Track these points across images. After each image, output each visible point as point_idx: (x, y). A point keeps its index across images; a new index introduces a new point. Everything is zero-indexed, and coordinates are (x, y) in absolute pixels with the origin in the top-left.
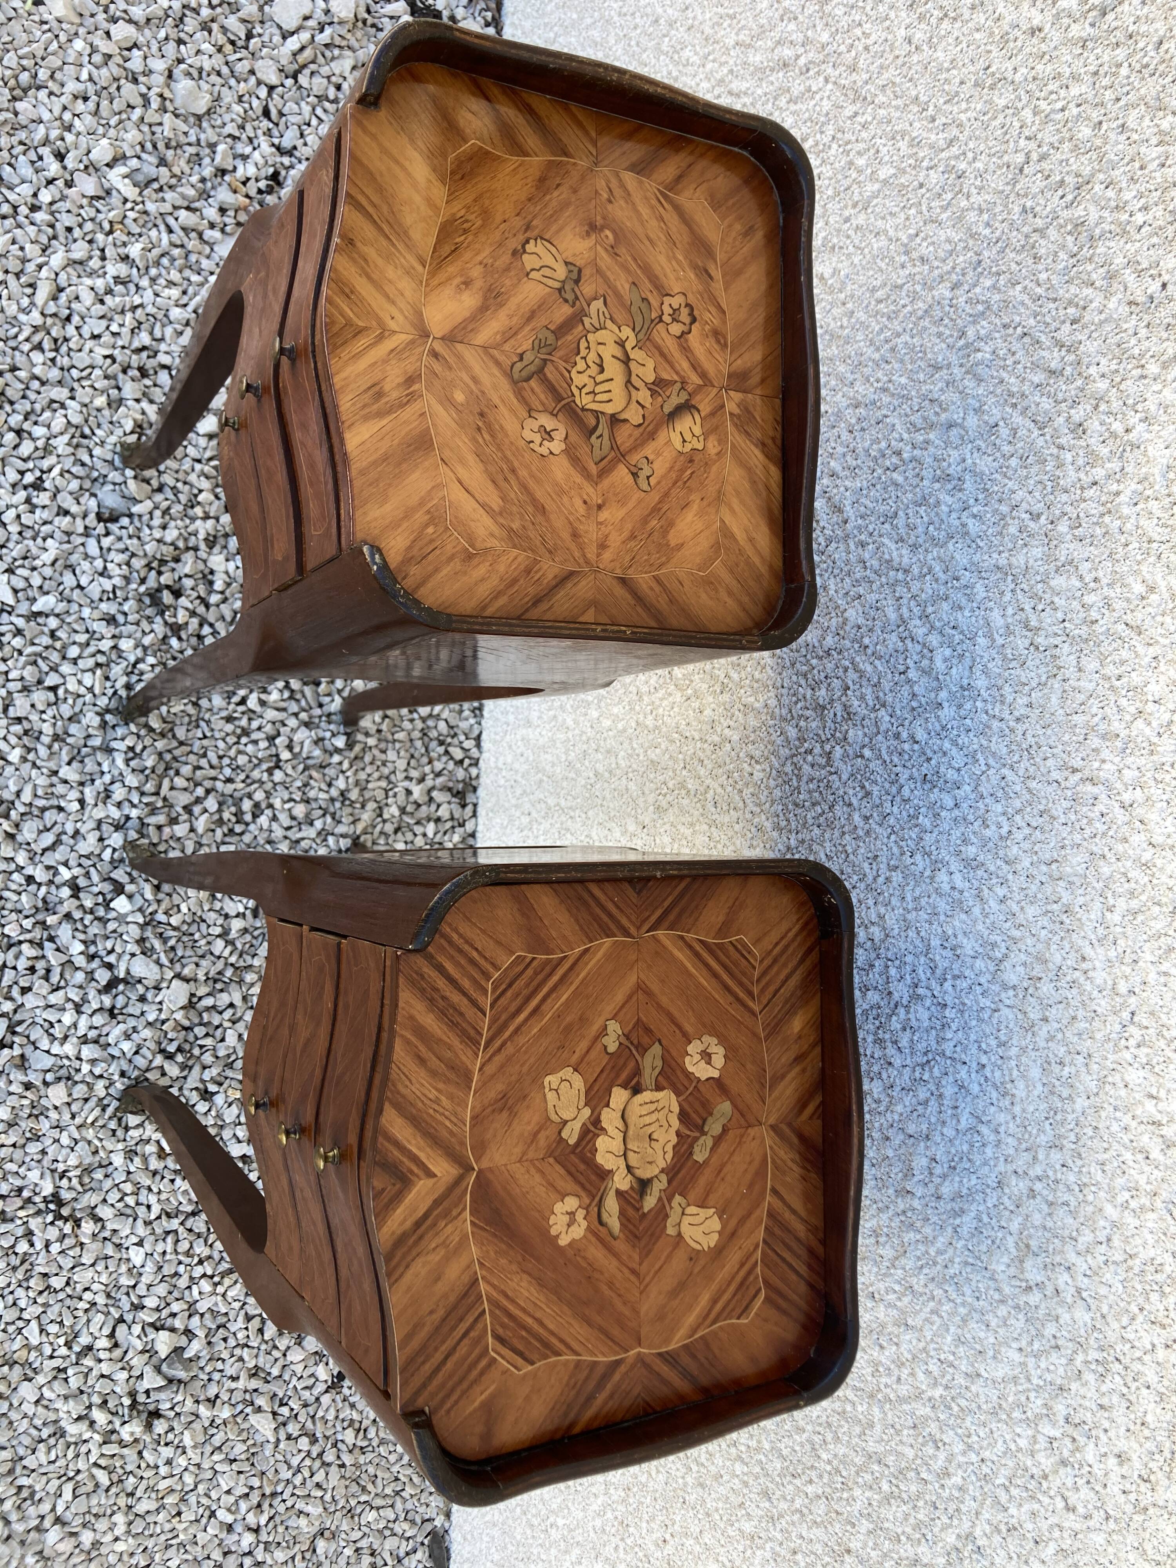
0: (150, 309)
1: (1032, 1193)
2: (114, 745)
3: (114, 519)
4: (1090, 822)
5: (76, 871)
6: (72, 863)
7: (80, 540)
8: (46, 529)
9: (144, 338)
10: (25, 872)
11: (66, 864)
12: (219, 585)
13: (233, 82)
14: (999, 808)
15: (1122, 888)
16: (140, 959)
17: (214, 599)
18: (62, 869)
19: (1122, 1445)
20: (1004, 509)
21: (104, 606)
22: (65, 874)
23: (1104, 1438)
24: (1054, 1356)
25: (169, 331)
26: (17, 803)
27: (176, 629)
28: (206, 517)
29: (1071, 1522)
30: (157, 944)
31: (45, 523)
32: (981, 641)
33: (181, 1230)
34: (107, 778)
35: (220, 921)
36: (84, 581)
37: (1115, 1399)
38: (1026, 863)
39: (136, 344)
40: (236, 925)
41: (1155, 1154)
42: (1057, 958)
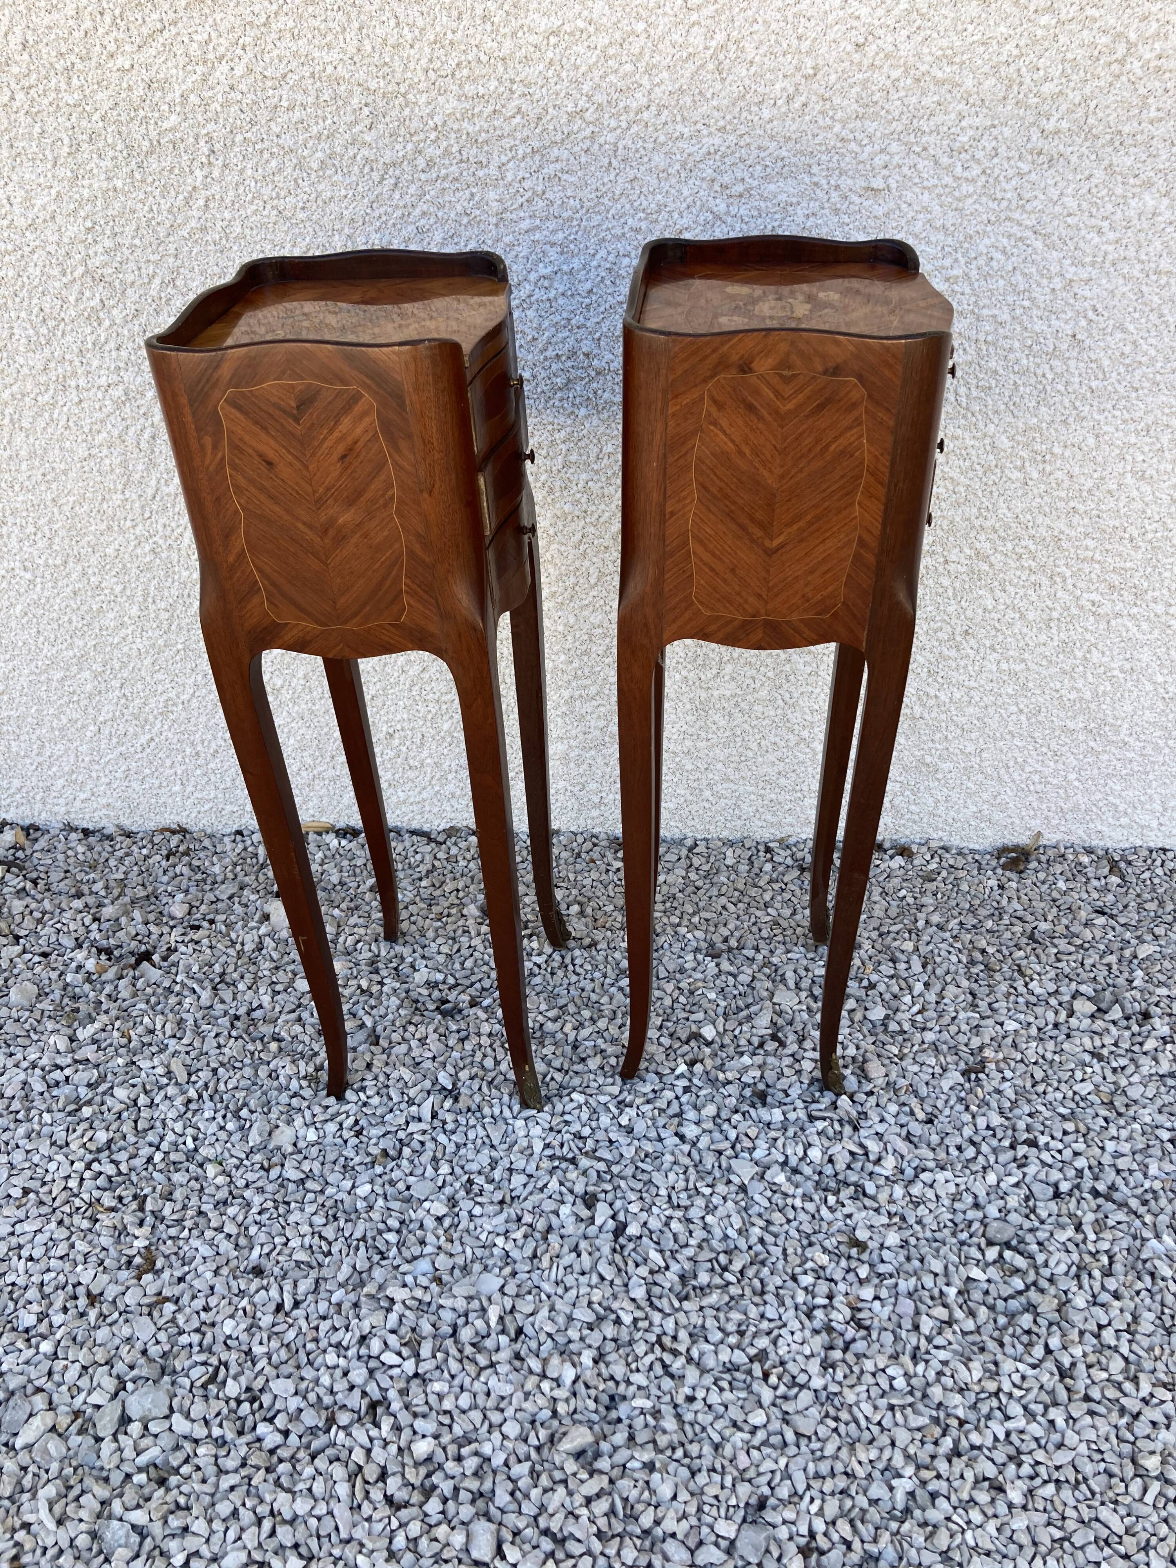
0: (199, 1015)
1: (837, 187)
2: (571, 1039)
3: (378, 1037)
4: (637, 151)
5: (680, 1060)
6: (672, 1065)
7: (393, 1057)
8: (382, 1078)
9: (225, 1021)
10: (680, 1094)
11: (673, 1070)
12: (440, 977)
13: (16, 971)
14: (630, 221)
15: (670, 128)
16: (757, 1022)
17: (451, 981)
18: (678, 1072)
19: (953, 116)
20: (465, 220)
21: (451, 1043)
22: (682, 1068)
23: (953, 130)
24: (920, 166)
25: (219, 1007)
26: (620, 1098)
27: (473, 1004)
28: (381, 983)
29: (1002, 150)
30: (744, 1013)
31: (376, 1078)
32: (537, 236)
33: (988, 1000)
34: (600, 1041)
35: (723, 978)
36: (430, 1055)
37: (931, 123)
38: (659, 197)
39: (228, 1024)
40: (726, 966)
41: (803, 99)
42: (710, 171)
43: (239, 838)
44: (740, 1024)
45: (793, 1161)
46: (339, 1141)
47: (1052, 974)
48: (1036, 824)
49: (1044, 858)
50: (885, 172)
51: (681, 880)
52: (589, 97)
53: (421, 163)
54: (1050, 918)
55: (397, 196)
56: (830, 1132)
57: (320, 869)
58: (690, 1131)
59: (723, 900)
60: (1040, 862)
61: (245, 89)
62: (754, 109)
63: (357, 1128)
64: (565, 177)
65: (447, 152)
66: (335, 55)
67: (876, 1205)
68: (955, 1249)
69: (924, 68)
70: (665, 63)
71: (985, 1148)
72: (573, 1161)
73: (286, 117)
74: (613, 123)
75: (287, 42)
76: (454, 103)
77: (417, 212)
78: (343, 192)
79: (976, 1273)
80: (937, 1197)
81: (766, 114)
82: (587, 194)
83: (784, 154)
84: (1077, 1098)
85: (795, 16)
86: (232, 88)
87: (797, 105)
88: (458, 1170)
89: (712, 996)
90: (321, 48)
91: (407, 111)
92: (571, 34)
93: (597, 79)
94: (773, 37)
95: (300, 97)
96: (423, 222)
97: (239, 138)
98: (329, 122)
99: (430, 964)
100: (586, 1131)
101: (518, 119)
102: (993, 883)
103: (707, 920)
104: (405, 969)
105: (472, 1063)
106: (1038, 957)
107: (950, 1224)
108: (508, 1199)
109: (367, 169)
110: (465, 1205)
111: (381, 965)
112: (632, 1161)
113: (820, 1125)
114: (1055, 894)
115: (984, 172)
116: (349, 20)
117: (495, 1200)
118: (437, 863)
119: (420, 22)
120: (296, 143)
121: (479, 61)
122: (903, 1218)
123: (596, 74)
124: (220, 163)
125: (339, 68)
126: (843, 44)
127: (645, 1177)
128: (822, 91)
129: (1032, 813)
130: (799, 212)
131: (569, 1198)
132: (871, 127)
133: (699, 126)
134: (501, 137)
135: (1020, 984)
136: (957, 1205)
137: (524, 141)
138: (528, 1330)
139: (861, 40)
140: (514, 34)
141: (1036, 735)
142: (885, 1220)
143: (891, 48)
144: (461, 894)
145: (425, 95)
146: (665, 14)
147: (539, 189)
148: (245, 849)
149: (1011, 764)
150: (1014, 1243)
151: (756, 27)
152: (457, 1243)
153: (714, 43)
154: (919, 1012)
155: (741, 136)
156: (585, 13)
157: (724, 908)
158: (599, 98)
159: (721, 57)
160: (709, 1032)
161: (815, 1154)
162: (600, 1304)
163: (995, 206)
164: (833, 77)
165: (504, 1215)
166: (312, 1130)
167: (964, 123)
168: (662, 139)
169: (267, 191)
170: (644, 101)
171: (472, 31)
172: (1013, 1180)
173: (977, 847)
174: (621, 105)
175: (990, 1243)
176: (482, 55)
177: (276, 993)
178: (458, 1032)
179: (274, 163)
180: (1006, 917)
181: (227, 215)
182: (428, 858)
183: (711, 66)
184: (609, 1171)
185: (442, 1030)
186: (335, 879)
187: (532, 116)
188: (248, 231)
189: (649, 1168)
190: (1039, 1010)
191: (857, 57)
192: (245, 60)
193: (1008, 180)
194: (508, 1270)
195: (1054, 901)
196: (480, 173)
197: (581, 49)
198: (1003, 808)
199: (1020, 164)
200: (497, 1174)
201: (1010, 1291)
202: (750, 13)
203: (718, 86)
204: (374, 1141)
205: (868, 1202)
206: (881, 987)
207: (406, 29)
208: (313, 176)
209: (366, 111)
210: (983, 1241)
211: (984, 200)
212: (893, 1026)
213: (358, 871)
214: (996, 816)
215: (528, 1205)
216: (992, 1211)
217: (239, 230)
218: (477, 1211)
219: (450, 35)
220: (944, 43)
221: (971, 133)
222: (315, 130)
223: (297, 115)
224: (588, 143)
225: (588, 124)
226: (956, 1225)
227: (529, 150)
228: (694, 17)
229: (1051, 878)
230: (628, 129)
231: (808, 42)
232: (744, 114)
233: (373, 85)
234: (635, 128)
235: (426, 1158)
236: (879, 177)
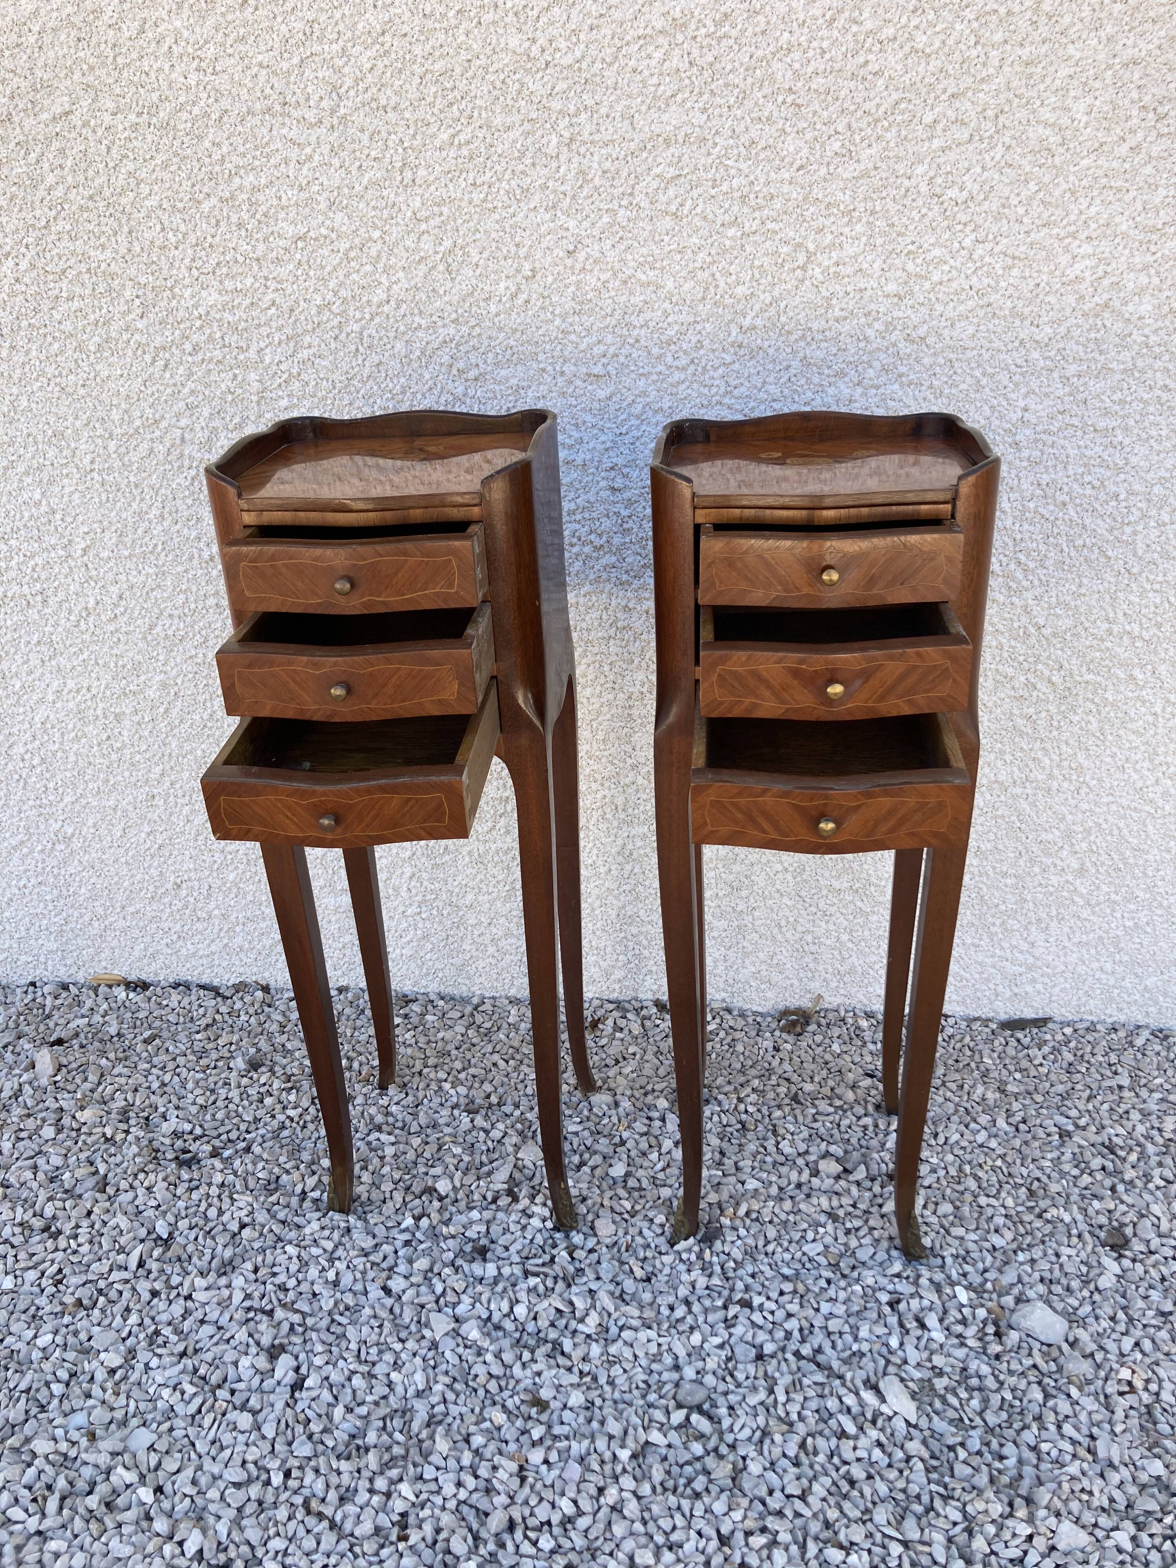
1: (562, 373)
3: (106, 1185)
4: (381, 339)
5: (408, 1214)
6: (400, 1218)
7: (116, 1205)
8: (98, 1226)
10: (398, 1248)
11: (399, 1224)
12: (188, 1127)
15: (409, 320)
16: (496, 1177)
17: (198, 1131)
18: (403, 1226)
19: (659, 313)
20: (230, 397)
21: (179, 1192)
22: (409, 1222)
27: (215, 1154)
28: (127, 1132)
31: (92, 1226)
35: (475, 1133)
36: (154, 1203)
40: (479, 1121)
41: (524, 296)
42: (447, 358)
43: (31, 989)
44: (479, 1179)
45: (496, 1317)
46: (36, 1289)
47: (805, 1134)
48: (816, 986)
49: (823, 1022)
50: (604, 360)
51: (459, 1037)
52: (335, 293)
53: (188, 347)
54: (816, 1079)
55: (168, 375)
56: (541, 1289)
57: (101, 1020)
58: (397, 1284)
59: (496, 1057)
60: (819, 1025)
61: (28, 281)
62: (482, 304)
63: (59, 1277)
64: (317, 361)
65: (210, 339)
66: (108, 254)
67: (570, 1364)
68: (640, 1412)
69: (629, 272)
70: (399, 265)
71: (696, 1308)
72: (270, 1313)
73: (66, 306)
74: (358, 315)
75: (65, 243)
76: (215, 296)
77: (186, 391)
78: (119, 372)
79: (655, 1436)
80: (636, 1356)
81: (493, 309)
82: (337, 376)
83: (513, 343)
84: (805, 1259)
85: (511, 227)
86: (17, 280)
87: (520, 301)
88: (147, 1321)
89: (457, 1150)
90: (96, 248)
91: (174, 303)
92: (316, 239)
93: (341, 278)
94: (494, 245)
95: (78, 290)
96: (191, 399)
97: (24, 324)
98: (104, 311)
99: (181, 1114)
100: (292, 1283)
101: (273, 310)
102: (769, 1044)
103: (474, 1076)
104: (155, 1118)
105: (195, 1214)
106: (795, 1117)
107: (642, 1385)
108: (190, 1350)
109: (139, 352)
110: (143, 1356)
111: (132, 1114)
112: (330, 1313)
113: (533, 1281)
114: (828, 1057)
115: (692, 362)
116: (120, 226)
117: (176, 1351)
118: (218, 1017)
119: (183, 228)
120: (76, 328)
121: (236, 261)
122: (595, 1379)
123: (341, 273)
124: (7, 344)
125: (113, 264)
126: (556, 251)
127: (339, 1330)
128: (541, 290)
129: (810, 975)
130: (530, 394)
131: (253, 1350)
132: (588, 321)
133: (434, 318)
134: (259, 326)
135: (770, 1144)
136: (655, 1367)
137: (279, 329)
138: (168, 1488)
139: (571, 248)
140: (265, 240)
141: (803, 894)
142: (575, 1379)
143: (598, 255)
144: (233, 1047)
145: (189, 290)
146: (398, 224)
147: (295, 371)
148: (34, 1000)
149: (783, 923)
150: (706, 1406)
151: (478, 236)
152: (123, 1397)
153: (442, 249)
154: (663, 1170)
155: (473, 327)
156: (328, 222)
157: (495, 1065)
158: (343, 293)
159: (450, 260)
160: (443, 1186)
161: (520, 1311)
162: (255, 1463)
163: (706, 391)
164: (550, 279)
165: (181, 1366)
166: (10, 1277)
167: (670, 320)
168: (402, 328)
169: (50, 370)
170: (384, 297)
171: (228, 236)
172: (717, 1341)
173: (760, 1009)
174: (364, 299)
175: (680, 1406)
176: (238, 256)
177: (19, 1139)
178: (191, 1181)
179: (56, 346)
180: (773, 1077)
181: (15, 390)
182: (211, 1011)
183: (441, 268)
184: (303, 1324)
185: (172, 1179)
186: (113, 1031)
187: (285, 308)
188: (34, 405)
189: (344, 1320)
190: (784, 1170)
191: (569, 262)
192: (29, 256)
193: (715, 369)
194: (166, 1426)
195: (826, 1063)
196: (241, 357)
197: (325, 252)
198: (780, 968)
199: (724, 355)
200: (186, 1326)
201: (688, 1457)
202: (471, 224)
203: (449, 284)
204: (70, 1290)
205: (561, 1360)
206: (630, 1144)
207: (171, 234)
208: (92, 357)
209: (137, 302)
210: (672, 1404)
211: (695, 386)
212: (632, 1182)
213: (138, 1023)
214: (776, 978)
215: (209, 1357)
216: (689, 1373)
217: (25, 403)
218: (154, 1362)
219: (209, 239)
220: (644, 251)
221: (676, 328)
222: (92, 317)
223: (76, 304)
224: (337, 331)
225: (336, 315)
226: (649, 1386)
227: (284, 337)
228: (424, 226)
229: (827, 1041)
230: (371, 319)
231: (525, 249)
232: (474, 309)
233: (143, 280)
234: (377, 320)
235: (118, 1308)
236: (600, 365)
